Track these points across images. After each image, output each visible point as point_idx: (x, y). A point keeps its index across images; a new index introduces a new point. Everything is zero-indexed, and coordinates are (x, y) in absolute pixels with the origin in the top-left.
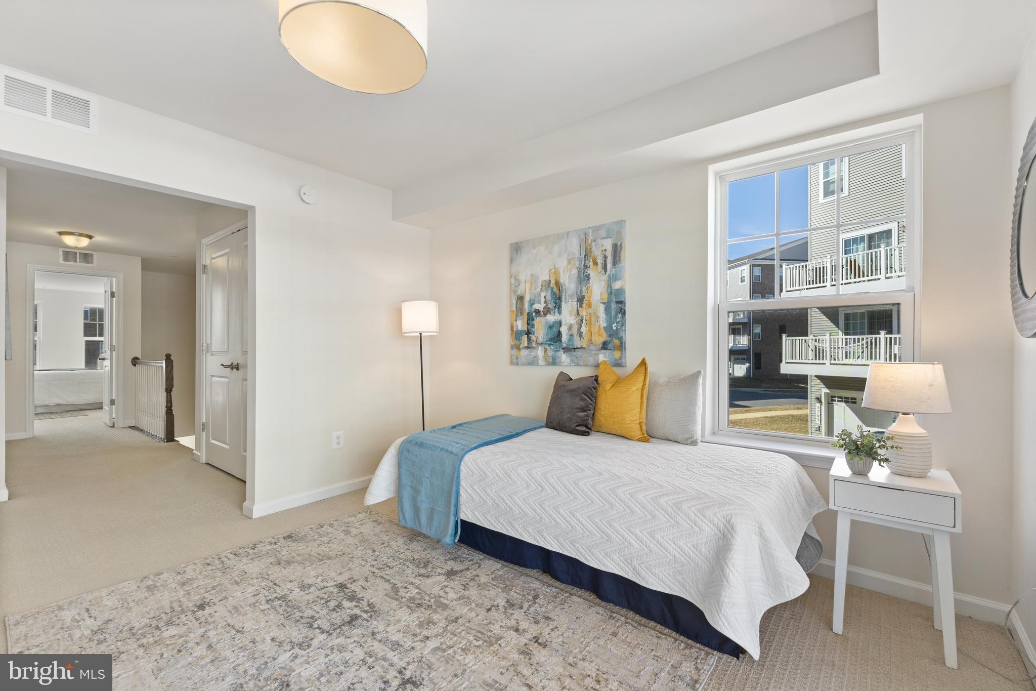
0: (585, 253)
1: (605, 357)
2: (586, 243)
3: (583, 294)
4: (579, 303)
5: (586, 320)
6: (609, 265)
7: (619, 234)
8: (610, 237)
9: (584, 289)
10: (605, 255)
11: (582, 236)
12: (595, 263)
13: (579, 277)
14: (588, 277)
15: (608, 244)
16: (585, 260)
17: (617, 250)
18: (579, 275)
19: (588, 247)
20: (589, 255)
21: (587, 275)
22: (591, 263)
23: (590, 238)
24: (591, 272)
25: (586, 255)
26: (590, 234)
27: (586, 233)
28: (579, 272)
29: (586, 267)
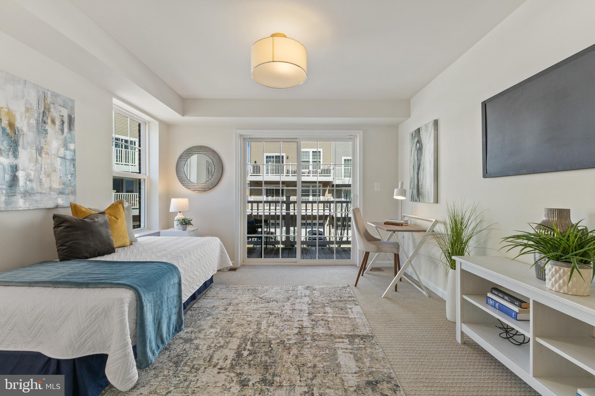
0: (43, 109)
1: (62, 200)
2: (44, 101)
3: (42, 145)
4: (38, 152)
5: (45, 169)
6: (66, 129)
7: (72, 109)
8: (66, 108)
9: (43, 140)
10: (63, 120)
11: (41, 93)
12: (53, 122)
13: (38, 129)
14: (46, 131)
15: (65, 113)
16: (43, 116)
17: (71, 120)
18: (37, 126)
19: (47, 106)
20: (47, 113)
21: (45, 129)
22: (49, 121)
23: (49, 100)
24: (49, 127)
25: (44, 112)
26: (49, 96)
27: (44, 93)
28: (37, 124)
29: (45, 123)
